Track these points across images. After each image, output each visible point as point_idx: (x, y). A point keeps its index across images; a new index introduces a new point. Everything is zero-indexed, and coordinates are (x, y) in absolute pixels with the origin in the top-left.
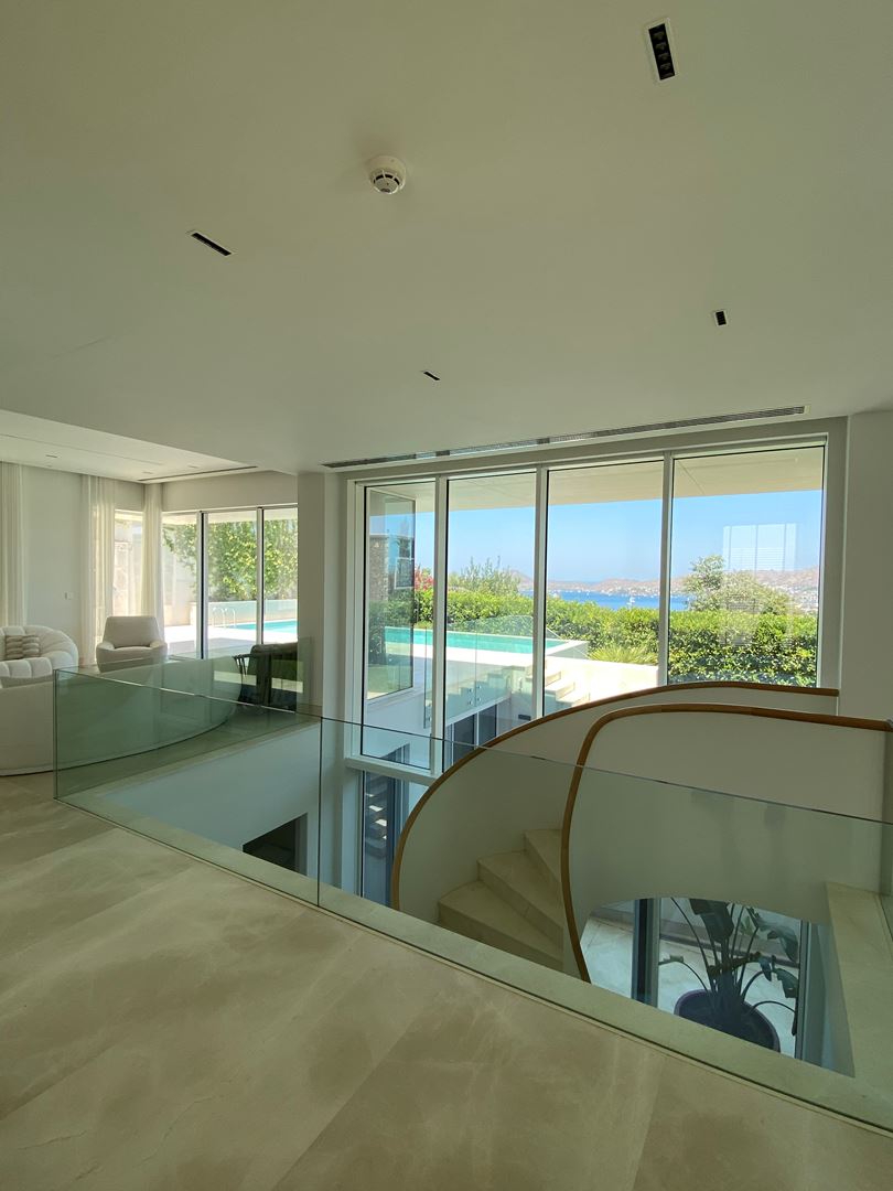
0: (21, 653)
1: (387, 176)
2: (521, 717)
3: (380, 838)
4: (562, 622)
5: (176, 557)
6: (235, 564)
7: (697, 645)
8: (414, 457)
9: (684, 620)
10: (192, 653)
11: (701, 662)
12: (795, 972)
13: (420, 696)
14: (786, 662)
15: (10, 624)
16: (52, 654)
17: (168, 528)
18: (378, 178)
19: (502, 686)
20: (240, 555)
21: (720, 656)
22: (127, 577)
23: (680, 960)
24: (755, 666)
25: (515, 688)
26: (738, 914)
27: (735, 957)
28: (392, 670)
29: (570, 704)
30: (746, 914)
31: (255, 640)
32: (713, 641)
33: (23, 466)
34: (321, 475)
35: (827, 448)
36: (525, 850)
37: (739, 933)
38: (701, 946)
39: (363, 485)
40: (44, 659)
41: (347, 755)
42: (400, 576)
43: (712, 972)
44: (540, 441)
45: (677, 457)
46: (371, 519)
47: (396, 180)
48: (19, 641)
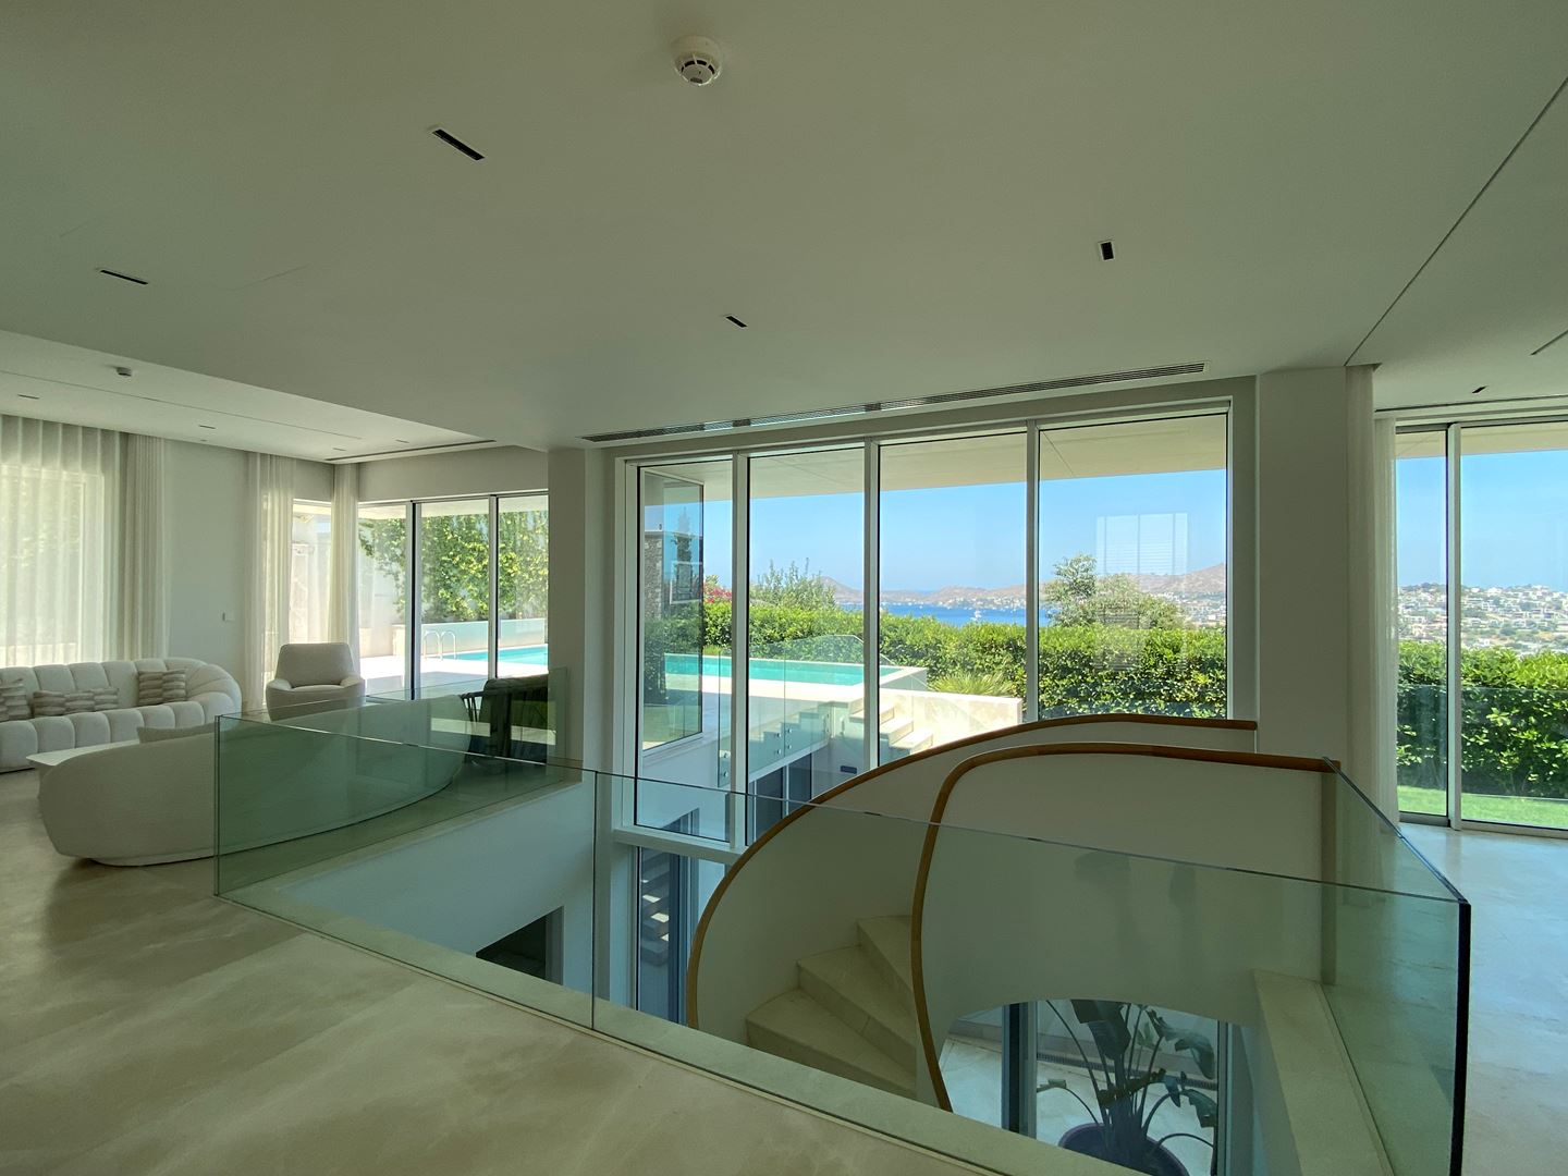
0: (160, 695)
1: (699, 62)
2: (844, 769)
3: (659, 939)
4: (893, 644)
5: (375, 564)
6: (455, 571)
7: (1066, 670)
8: (702, 427)
9: (1048, 638)
10: (399, 692)
11: (1072, 692)
12: (1212, 1095)
13: (713, 742)
14: (1179, 691)
15: (143, 657)
16: (203, 697)
17: (364, 525)
18: (687, 65)
19: (818, 728)
20: (462, 560)
21: (1095, 684)
22: (306, 589)
23: (1062, 1085)
24: (1140, 695)
25: (836, 731)
26: (1135, 1019)
27: (1132, 1078)
28: (673, 711)
29: (908, 750)
30: (1145, 1018)
31: (487, 674)
32: (1086, 665)
33: (166, 440)
34: (579, 451)
35: (1230, 416)
36: (860, 945)
37: (1137, 1046)
38: (1090, 1067)
39: (636, 464)
40: (194, 703)
41: (616, 826)
42: (676, 587)
43: (1104, 1099)
44: (869, 408)
45: (1043, 427)
46: (647, 510)
47: (710, 67)
48: (160, 678)
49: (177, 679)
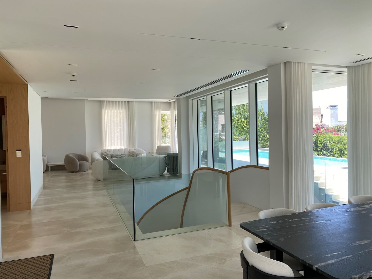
15: (131, 148)
48: (132, 152)
49: (135, 152)
